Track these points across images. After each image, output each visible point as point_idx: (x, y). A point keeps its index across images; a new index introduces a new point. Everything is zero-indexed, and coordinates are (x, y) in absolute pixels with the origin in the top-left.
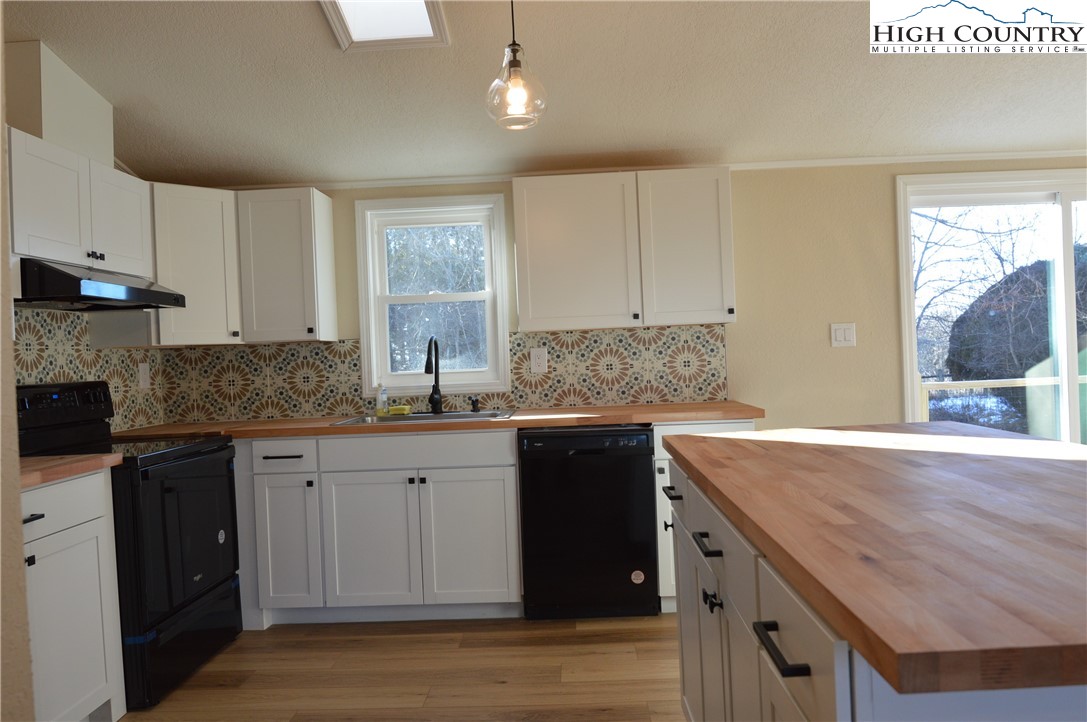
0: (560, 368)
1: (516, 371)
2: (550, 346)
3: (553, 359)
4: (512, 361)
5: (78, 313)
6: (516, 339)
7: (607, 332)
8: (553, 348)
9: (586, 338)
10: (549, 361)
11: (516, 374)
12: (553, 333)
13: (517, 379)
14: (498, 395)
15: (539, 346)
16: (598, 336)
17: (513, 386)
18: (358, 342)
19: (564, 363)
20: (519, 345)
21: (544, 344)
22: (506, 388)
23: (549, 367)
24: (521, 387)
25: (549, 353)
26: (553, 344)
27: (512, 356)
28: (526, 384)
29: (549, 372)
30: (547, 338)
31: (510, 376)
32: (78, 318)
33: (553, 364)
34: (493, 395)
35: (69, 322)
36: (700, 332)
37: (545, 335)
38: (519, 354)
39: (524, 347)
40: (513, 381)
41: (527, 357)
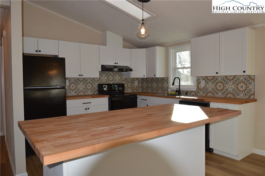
0: (208, 86)
1: (198, 86)
2: (205, 80)
3: (206, 83)
4: (197, 83)
5: (121, 72)
6: (198, 78)
7: (220, 77)
8: (206, 81)
9: (214, 78)
10: (205, 84)
11: (197, 86)
12: (206, 77)
13: (198, 88)
14: (193, 91)
15: (203, 80)
16: (217, 78)
17: (197, 89)
18: (168, 78)
19: (208, 85)
20: (198, 79)
21: (204, 79)
22: (195, 90)
23: (205, 85)
24: (198, 90)
25: (205, 82)
26: (206, 79)
27: (197, 82)
28: (200, 89)
29: (205, 87)
30: (205, 78)
31: (196, 87)
32: (121, 73)
33: (206, 84)
34: (192, 91)
35: (119, 74)
36: (246, 77)
37: (204, 77)
38: (198, 82)
39: (200, 80)
40: (197, 88)
41: (200, 82)
